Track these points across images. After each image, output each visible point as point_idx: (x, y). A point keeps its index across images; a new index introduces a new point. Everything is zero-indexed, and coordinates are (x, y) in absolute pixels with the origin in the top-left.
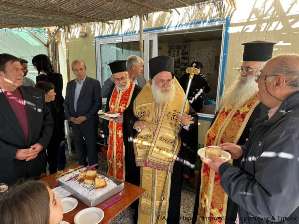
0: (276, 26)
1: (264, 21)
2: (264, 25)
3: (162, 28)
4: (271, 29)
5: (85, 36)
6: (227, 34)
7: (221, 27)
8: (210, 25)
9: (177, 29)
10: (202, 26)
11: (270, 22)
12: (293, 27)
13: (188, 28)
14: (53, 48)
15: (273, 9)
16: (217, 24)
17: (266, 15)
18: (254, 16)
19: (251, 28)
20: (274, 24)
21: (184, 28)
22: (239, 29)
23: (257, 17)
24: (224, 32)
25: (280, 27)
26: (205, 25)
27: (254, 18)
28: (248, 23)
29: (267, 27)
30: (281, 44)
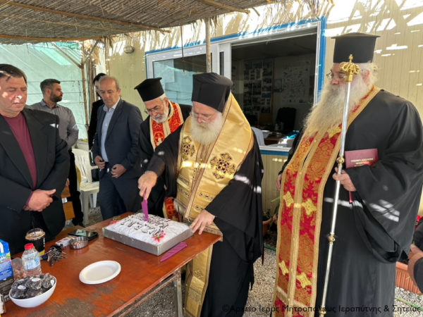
0: (388, 24)
1: (372, 19)
2: (372, 24)
3: (235, 35)
4: (381, 28)
5: (132, 51)
6: (323, 38)
7: (315, 29)
8: (300, 28)
9: (256, 36)
10: (288, 29)
11: (378, 19)
12: (410, 24)
13: (271, 33)
14: (89, 69)
15: (383, 1)
16: (309, 25)
17: (373, 11)
18: (357, 13)
19: (355, 28)
20: (385, 22)
21: (265, 34)
22: (339, 31)
23: (362, 13)
24: (318, 37)
25: (393, 25)
26: (293, 28)
27: (357, 15)
28: (351, 22)
29: (375, 27)
30: (394, 47)
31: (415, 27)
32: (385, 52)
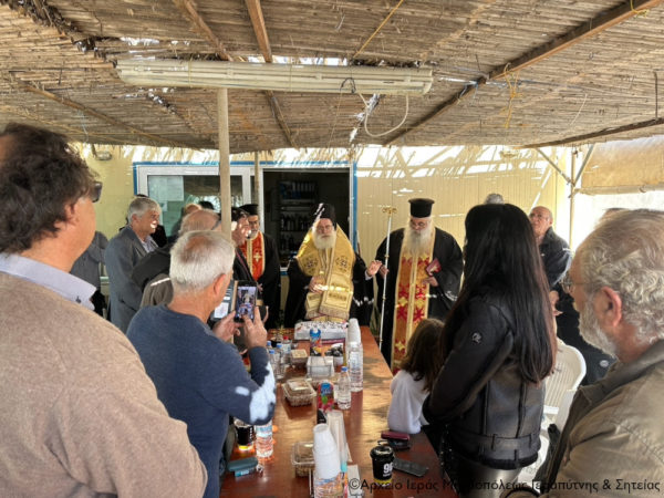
0: (399, 174)
1: (389, 169)
2: (389, 172)
3: (270, 163)
4: (395, 176)
5: (108, 158)
6: (355, 178)
7: (348, 169)
8: (335, 166)
9: (293, 166)
10: (325, 166)
11: (394, 169)
12: (414, 176)
13: (309, 166)
15: (395, 158)
16: (343, 166)
17: (390, 163)
18: (379, 163)
19: (378, 174)
20: (398, 172)
21: (303, 166)
22: (367, 174)
23: (383, 163)
24: (351, 176)
25: (403, 175)
26: (330, 166)
27: (379, 164)
28: (375, 169)
29: (392, 174)
30: (405, 190)
31: (417, 178)
32: (399, 193)
